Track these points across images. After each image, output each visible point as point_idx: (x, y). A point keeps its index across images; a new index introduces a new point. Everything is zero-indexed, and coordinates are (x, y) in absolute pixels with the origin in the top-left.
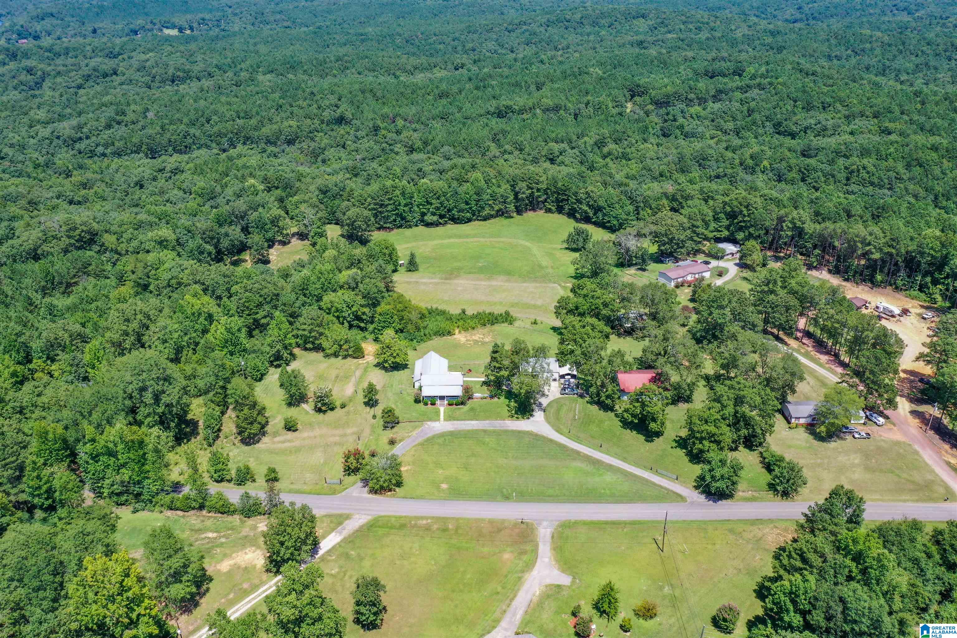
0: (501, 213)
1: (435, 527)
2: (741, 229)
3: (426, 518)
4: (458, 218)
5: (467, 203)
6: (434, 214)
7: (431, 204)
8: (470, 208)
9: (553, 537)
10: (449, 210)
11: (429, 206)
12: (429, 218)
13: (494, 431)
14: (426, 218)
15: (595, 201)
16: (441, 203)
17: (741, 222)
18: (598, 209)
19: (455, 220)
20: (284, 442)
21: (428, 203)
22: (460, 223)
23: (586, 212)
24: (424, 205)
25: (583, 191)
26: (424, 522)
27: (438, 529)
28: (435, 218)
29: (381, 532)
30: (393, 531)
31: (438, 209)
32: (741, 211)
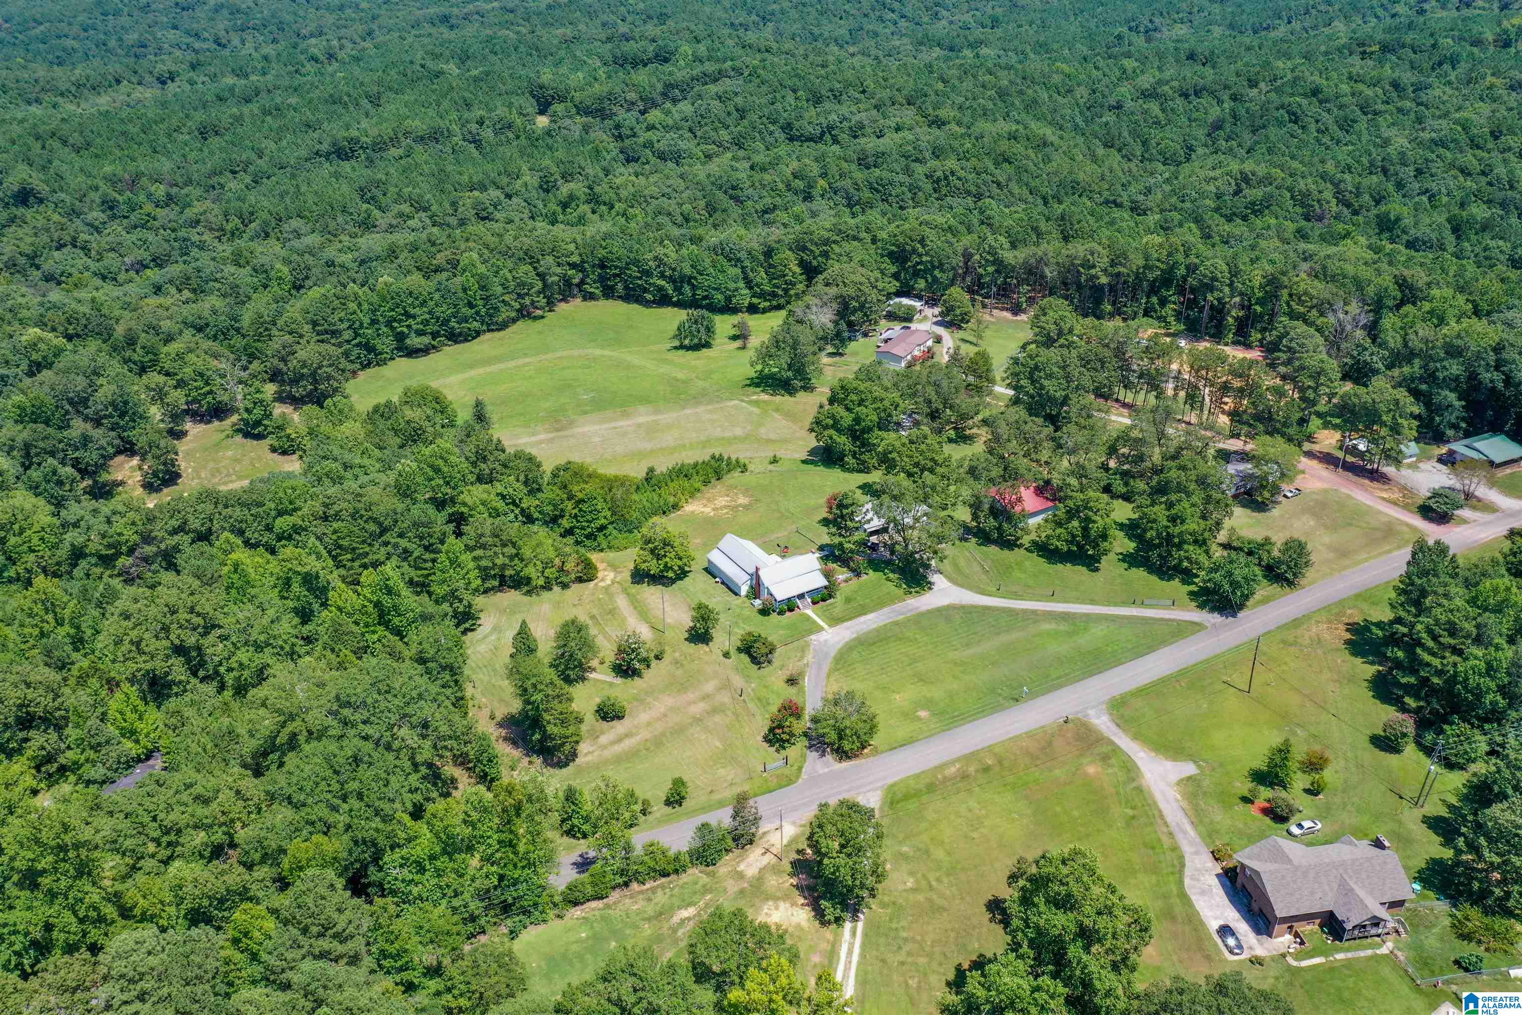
0: (524, 314)
1: (972, 769)
2: (916, 274)
3: (952, 762)
4: (460, 334)
5: (471, 305)
6: (420, 333)
7: (414, 317)
8: (477, 313)
9: (1118, 725)
10: (446, 322)
11: (411, 321)
12: (415, 341)
13: (908, 620)
14: (408, 341)
15: (674, 270)
16: (430, 313)
17: (918, 263)
18: (678, 281)
19: (455, 338)
20: (619, 740)
21: (408, 315)
22: (466, 340)
23: (661, 289)
24: (400, 321)
25: (649, 256)
26: (953, 770)
27: (977, 771)
28: (426, 340)
29: (912, 805)
30: (925, 798)
31: (426, 323)
32: (914, 251)
